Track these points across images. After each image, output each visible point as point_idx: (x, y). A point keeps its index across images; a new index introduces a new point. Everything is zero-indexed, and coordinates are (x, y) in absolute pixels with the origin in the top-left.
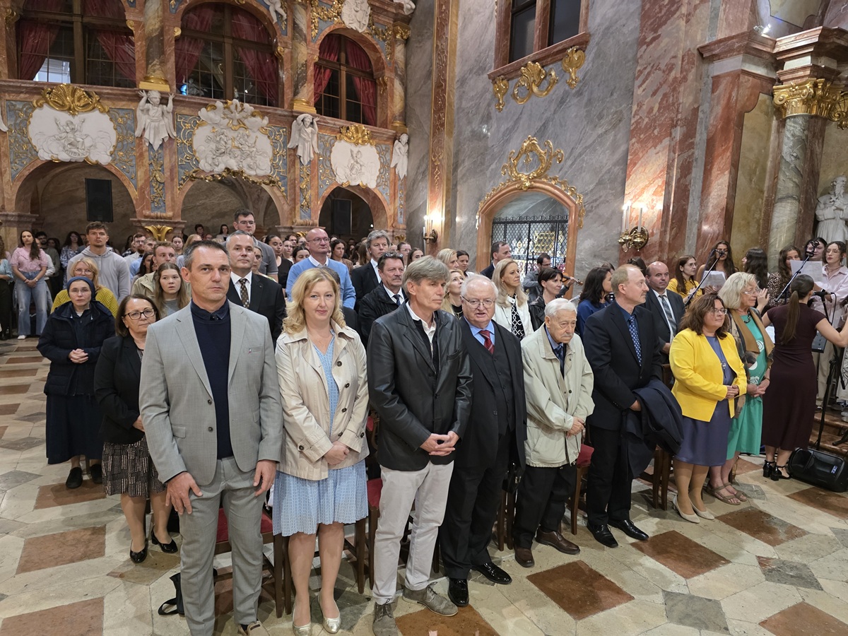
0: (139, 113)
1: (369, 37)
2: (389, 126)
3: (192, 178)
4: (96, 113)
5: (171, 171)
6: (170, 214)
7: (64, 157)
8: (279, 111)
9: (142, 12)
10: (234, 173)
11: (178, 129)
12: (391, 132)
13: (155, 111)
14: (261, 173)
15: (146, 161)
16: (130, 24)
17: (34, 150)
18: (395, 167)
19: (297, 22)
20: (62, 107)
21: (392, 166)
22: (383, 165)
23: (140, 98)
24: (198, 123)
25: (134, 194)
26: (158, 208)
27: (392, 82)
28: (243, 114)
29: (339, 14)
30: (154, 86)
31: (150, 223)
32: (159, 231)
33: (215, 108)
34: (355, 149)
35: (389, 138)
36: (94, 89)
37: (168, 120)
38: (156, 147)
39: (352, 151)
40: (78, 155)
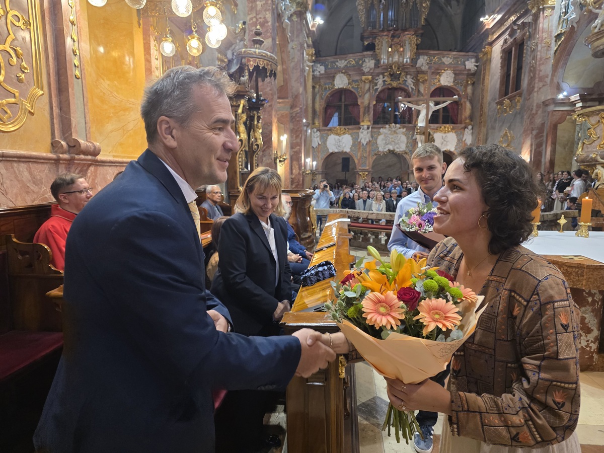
0: (360, 133)
1: (454, 87)
2: (463, 123)
3: (376, 154)
4: (347, 135)
5: (369, 152)
6: (367, 168)
7: (336, 151)
8: (410, 125)
9: (363, 99)
10: (391, 151)
11: (372, 137)
12: (463, 125)
13: (365, 132)
14: (401, 150)
15: (361, 150)
16: (359, 103)
17: (328, 149)
18: (465, 140)
19: (420, 89)
20: (337, 134)
21: (464, 140)
22: (458, 140)
23: (361, 128)
24: (379, 134)
25: (356, 161)
26: (364, 166)
27: (465, 103)
28: (396, 128)
29: (439, 81)
30: (366, 123)
31: (361, 172)
32: (364, 174)
33: (385, 128)
34: (444, 135)
35: (462, 128)
36: (347, 127)
37: (369, 135)
38: (365, 145)
39: (442, 137)
40: (340, 151)
